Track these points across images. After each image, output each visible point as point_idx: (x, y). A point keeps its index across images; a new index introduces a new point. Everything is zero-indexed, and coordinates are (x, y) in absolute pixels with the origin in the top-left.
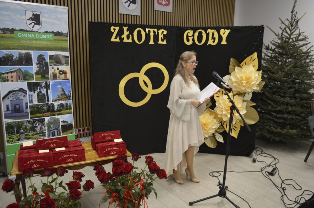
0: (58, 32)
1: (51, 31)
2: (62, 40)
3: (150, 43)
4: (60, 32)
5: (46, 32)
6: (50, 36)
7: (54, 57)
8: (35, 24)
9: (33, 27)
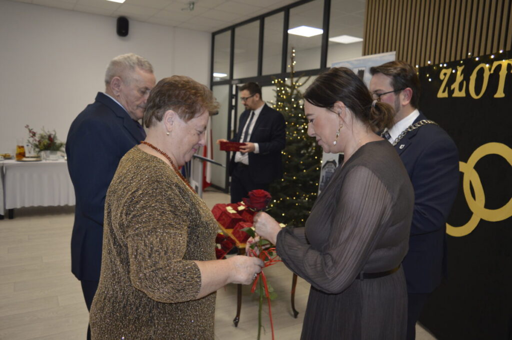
3: (496, 96)
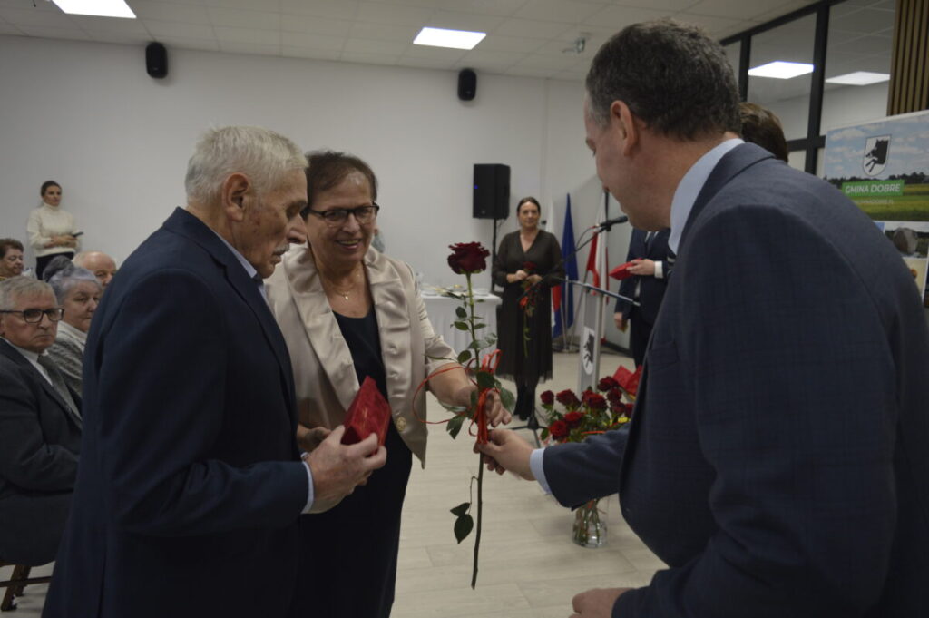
0: (915, 174)
1: (901, 174)
2: (919, 194)
4: (918, 173)
5: (892, 178)
6: (896, 187)
7: (895, 234)
8: (876, 162)
9: (870, 171)
